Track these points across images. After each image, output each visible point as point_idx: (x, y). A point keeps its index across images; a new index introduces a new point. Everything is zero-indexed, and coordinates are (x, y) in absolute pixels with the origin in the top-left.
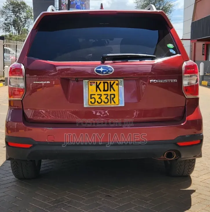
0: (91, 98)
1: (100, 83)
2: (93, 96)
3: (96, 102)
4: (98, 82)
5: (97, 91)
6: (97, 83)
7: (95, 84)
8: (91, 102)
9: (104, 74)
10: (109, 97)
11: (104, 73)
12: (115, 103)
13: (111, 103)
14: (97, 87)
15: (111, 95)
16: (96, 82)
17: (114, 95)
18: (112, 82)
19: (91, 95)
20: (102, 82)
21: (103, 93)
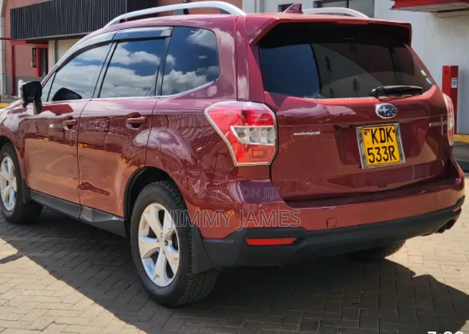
0: (369, 154)
1: (376, 130)
2: (371, 151)
3: (375, 160)
4: (374, 129)
5: (373, 143)
6: (372, 130)
7: (371, 133)
8: (370, 160)
9: (388, 116)
10: (388, 152)
11: (388, 114)
12: (396, 159)
13: (391, 159)
14: (373, 136)
15: (389, 147)
16: (370, 128)
17: (392, 147)
18: (389, 128)
19: (369, 149)
20: (378, 128)
21: (380, 145)
